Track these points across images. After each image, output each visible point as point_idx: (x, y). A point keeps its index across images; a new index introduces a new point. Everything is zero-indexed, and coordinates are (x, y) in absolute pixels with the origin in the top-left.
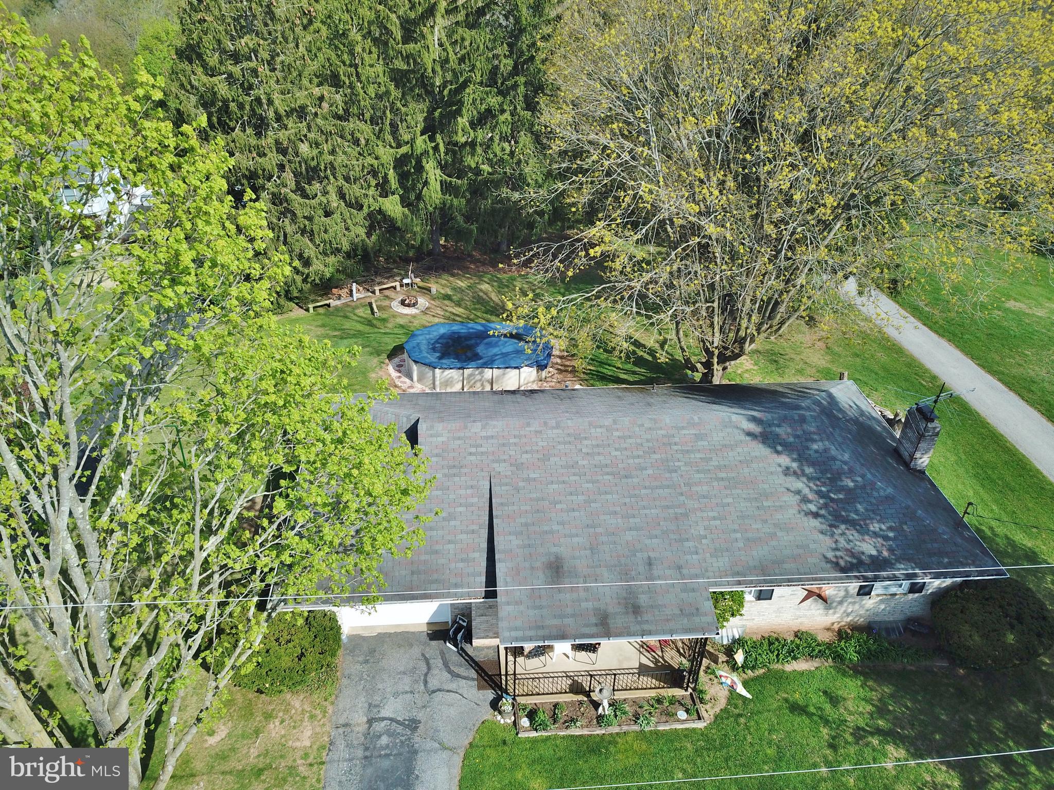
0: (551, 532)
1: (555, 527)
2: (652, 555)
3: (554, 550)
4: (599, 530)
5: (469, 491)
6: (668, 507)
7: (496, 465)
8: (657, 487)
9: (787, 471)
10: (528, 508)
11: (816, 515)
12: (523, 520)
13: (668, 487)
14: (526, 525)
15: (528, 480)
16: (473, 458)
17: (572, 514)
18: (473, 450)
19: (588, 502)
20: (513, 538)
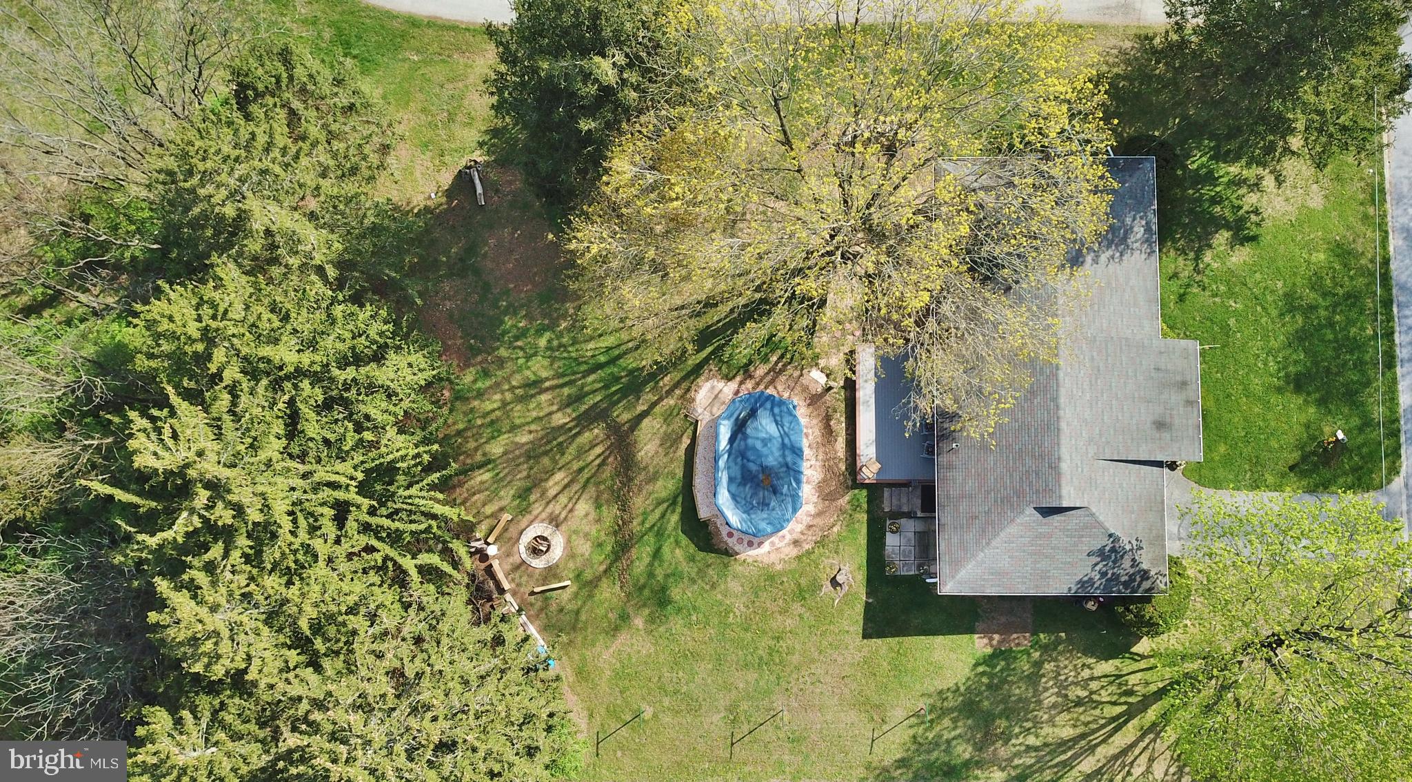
0: (1138, 424)
1: (1134, 422)
2: (1152, 367)
3: (1148, 424)
4: (1136, 395)
5: (1106, 474)
6: (1121, 348)
7: (1090, 455)
8: (1107, 352)
9: (1096, 261)
10: (1121, 437)
11: (1121, 255)
12: (1129, 441)
13: (1107, 345)
14: (1132, 439)
15: (1101, 435)
16: (1085, 470)
17: (1125, 410)
18: (1080, 469)
19: (1117, 399)
20: (1141, 449)
